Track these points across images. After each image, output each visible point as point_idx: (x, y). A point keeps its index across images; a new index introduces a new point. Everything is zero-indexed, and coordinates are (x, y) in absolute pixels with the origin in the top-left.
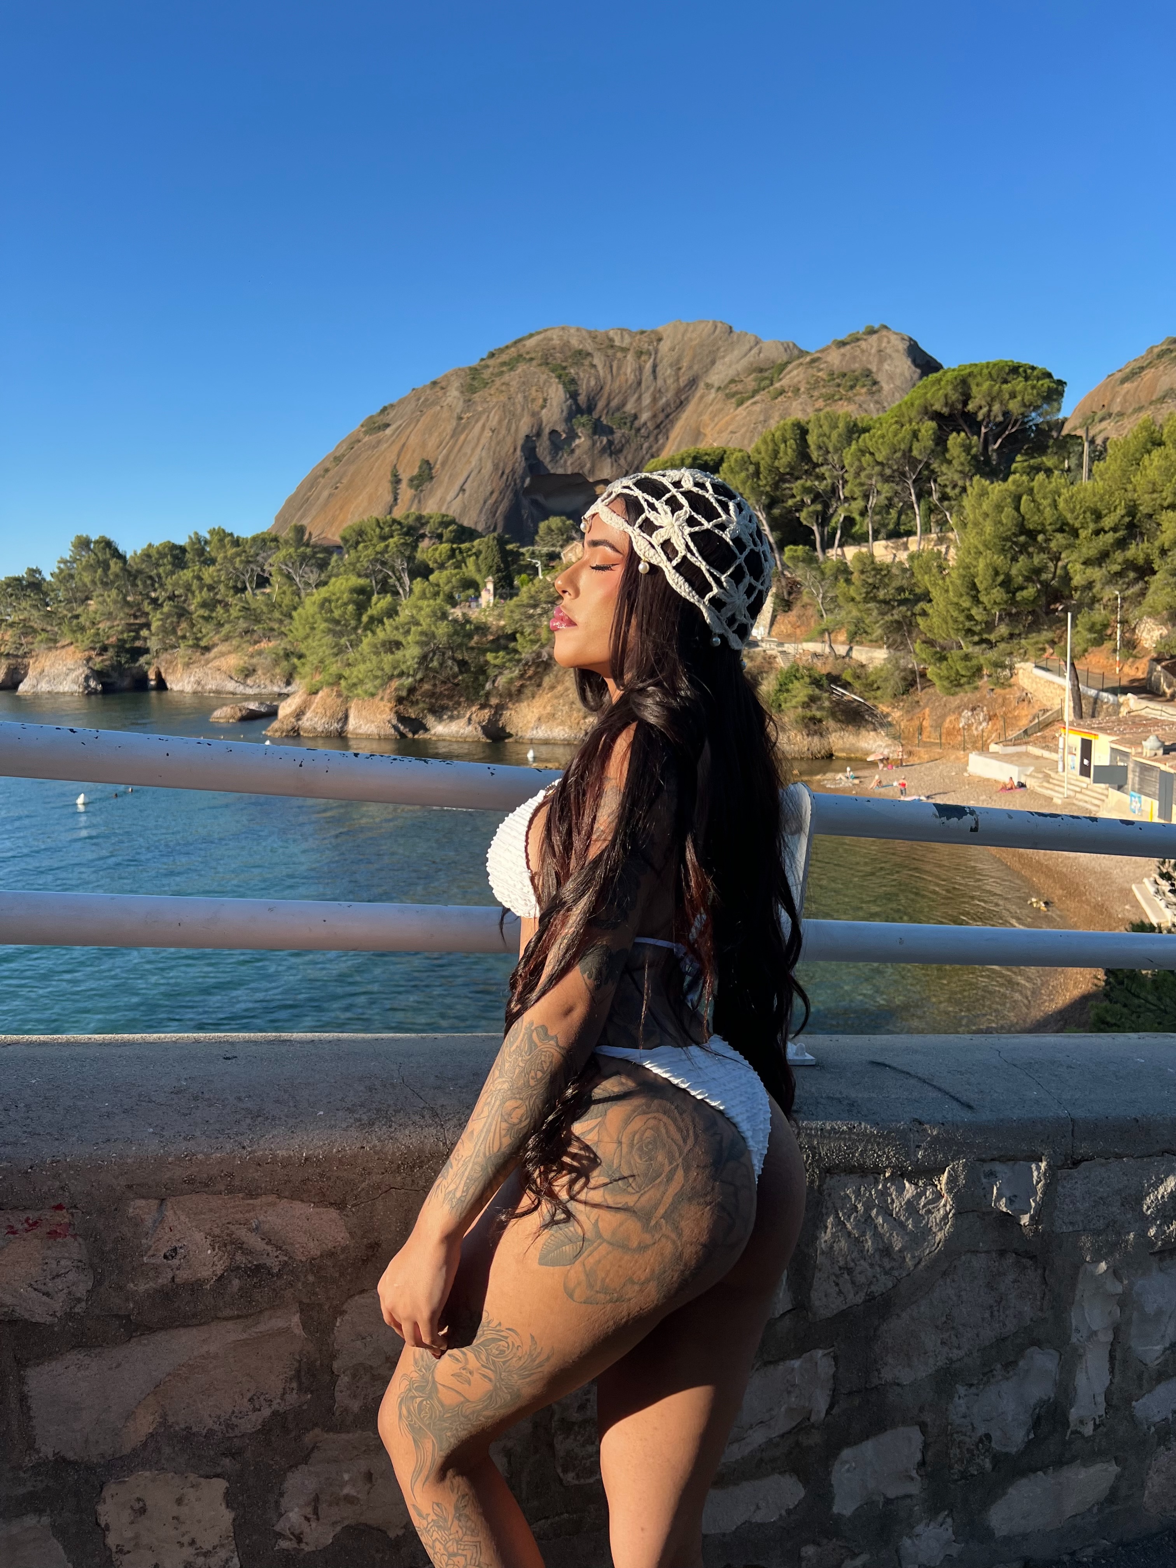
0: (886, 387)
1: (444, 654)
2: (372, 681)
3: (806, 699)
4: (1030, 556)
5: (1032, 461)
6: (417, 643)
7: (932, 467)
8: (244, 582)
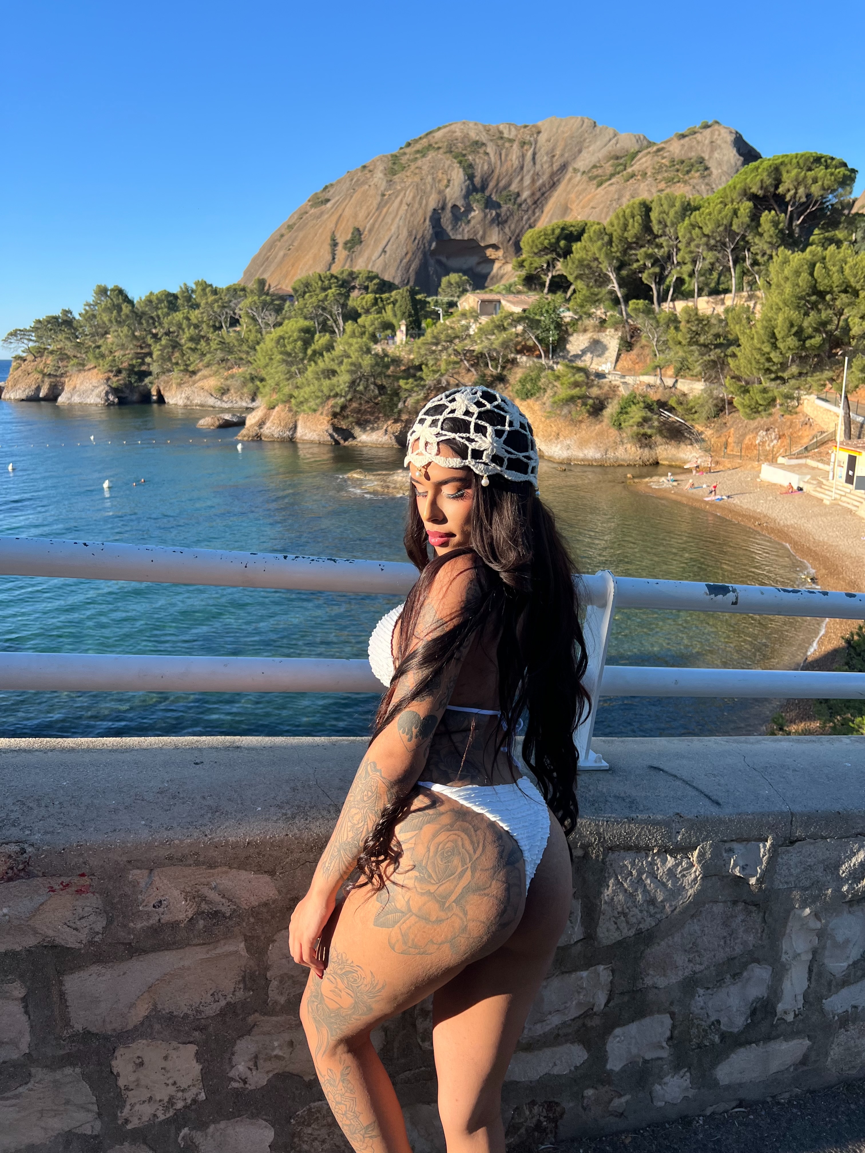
0: (715, 172)
1: (368, 380)
2: (314, 400)
3: (640, 420)
4: (819, 311)
5: (827, 234)
6: (348, 371)
7: (747, 239)
8: (221, 323)
